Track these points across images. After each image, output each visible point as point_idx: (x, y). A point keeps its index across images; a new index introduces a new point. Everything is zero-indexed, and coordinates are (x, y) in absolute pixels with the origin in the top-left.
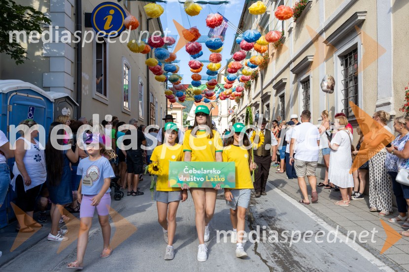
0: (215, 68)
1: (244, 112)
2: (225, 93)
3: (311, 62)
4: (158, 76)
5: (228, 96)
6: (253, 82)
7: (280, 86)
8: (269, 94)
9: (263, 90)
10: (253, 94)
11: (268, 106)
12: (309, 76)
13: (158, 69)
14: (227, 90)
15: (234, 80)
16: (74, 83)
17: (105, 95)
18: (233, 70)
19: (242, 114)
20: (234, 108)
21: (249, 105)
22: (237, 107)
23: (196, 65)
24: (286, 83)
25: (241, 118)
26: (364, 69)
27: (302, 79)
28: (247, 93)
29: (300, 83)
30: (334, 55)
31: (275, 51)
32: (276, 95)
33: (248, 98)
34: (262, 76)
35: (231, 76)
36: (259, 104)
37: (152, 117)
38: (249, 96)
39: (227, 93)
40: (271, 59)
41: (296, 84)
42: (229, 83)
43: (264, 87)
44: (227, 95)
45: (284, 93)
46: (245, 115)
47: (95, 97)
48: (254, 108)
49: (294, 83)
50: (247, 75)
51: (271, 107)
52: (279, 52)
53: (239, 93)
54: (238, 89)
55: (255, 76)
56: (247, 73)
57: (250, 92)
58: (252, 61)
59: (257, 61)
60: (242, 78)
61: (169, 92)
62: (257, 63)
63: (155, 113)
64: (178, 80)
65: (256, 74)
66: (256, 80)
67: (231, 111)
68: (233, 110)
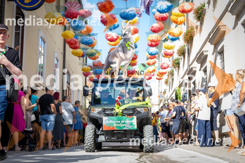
1: (174, 96)
4: (75, 51)
6: (181, 59)
7: (202, 59)
10: (181, 75)
11: (194, 82)
12: (223, 46)
13: (74, 42)
18: (153, 43)
19: (172, 98)
20: (165, 92)
21: (178, 85)
22: (167, 91)
23: (112, 37)
24: (207, 55)
27: (219, 49)
28: (177, 72)
29: (218, 54)
30: (238, 24)
31: (198, 23)
32: (200, 70)
34: (188, 51)
36: (187, 82)
38: (178, 75)
39: (151, 70)
40: (196, 32)
41: (215, 54)
43: (190, 62)
44: (151, 72)
45: (206, 67)
46: (174, 98)
49: (213, 54)
50: (170, 49)
51: (197, 82)
52: (202, 24)
53: (164, 71)
54: (162, 66)
55: (183, 52)
56: (169, 47)
57: (179, 71)
58: (171, 33)
59: (176, 33)
60: (164, 53)
61: (87, 69)
62: (176, 35)
63: (70, 94)
64: (95, 55)
65: (183, 50)
66: (184, 57)
67: (161, 96)
68: (163, 95)
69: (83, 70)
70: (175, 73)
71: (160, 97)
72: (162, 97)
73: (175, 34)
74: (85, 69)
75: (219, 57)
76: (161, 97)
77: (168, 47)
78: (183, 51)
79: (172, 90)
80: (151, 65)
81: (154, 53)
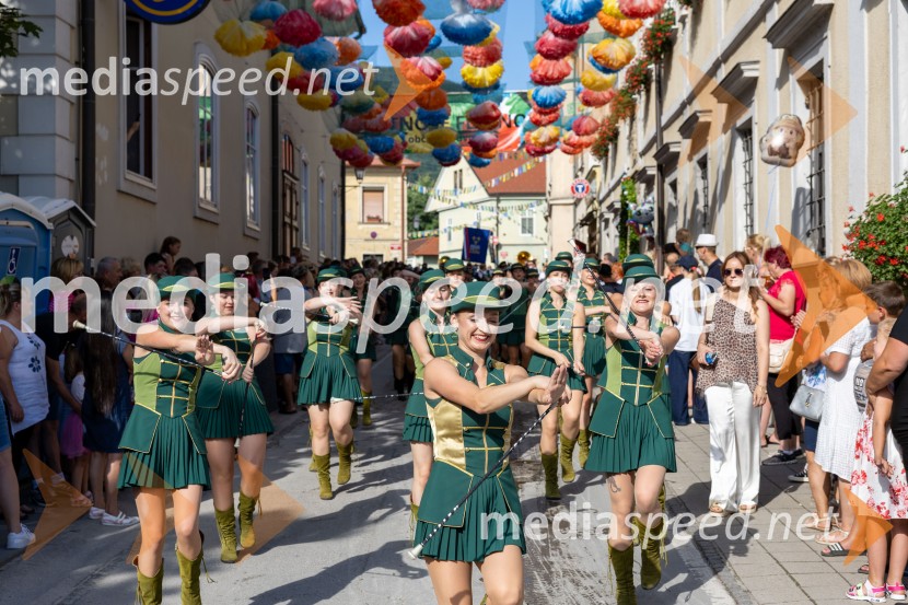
0: (482, 80)
1: (616, 197)
2: (536, 139)
3: (755, 80)
4: (306, 96)
5: (548, 148)
6: (639, 92)
7: (695, 130)
8: (673, 149)
9: (661, 129)
10: (641, 144)
11: (674, 185)
12: (750, 120)
14: (542, 129)
15: (555, 104)
16: (77, 159)
17: (149, 174)
19: (613, 204)
20: (592, 173)
21: (630, 173)
23: (422, 70)
24: (709, 125)
25: (611, 216)
26: (833, 133)
27: (739, 123)
28: (627, 128)
29: (737, 134)
30: (791, 77)
31: (687, 12)
32: (690, 158)
33: (629, 149)
34: (659, 82)
35: (546, 92)
36: (653, 176)
37: (287, 220)
38: (630, 138)
39: (542, 140)
41: (729, 132)
42: (541, 113)
43: (663, 122)
44: (544, 144)
45: (705, 156)
46: (618, 205)
47: (124, 187)
48: (643, 186)
49: (725, 130)
51: (680, 188)
53: (585, 139)
54: (579, 126)
55: (642, 78)
56: (598, 83)
57: (634, 124)
58: (600, 57)
59: (615, 56)
60: (583, 98)
61: (345, 137)
62: (615, 64)
63: (297, 204)
64: (372, 106)
65: (644, 72)
66: (648, 91)
67: (580, 187)
68: (586, 183)
69: (333, 141)
70: (623, 127)
71: (577, 189)
72: (583, 189)
73: (613, 60)
74: (341, 141)
75: (740, 143)
76: (580, 190)
77: (594, 82)
78: (645, 75)
79: (612, 176)
80: (545, 125)
81: (553, 101)
